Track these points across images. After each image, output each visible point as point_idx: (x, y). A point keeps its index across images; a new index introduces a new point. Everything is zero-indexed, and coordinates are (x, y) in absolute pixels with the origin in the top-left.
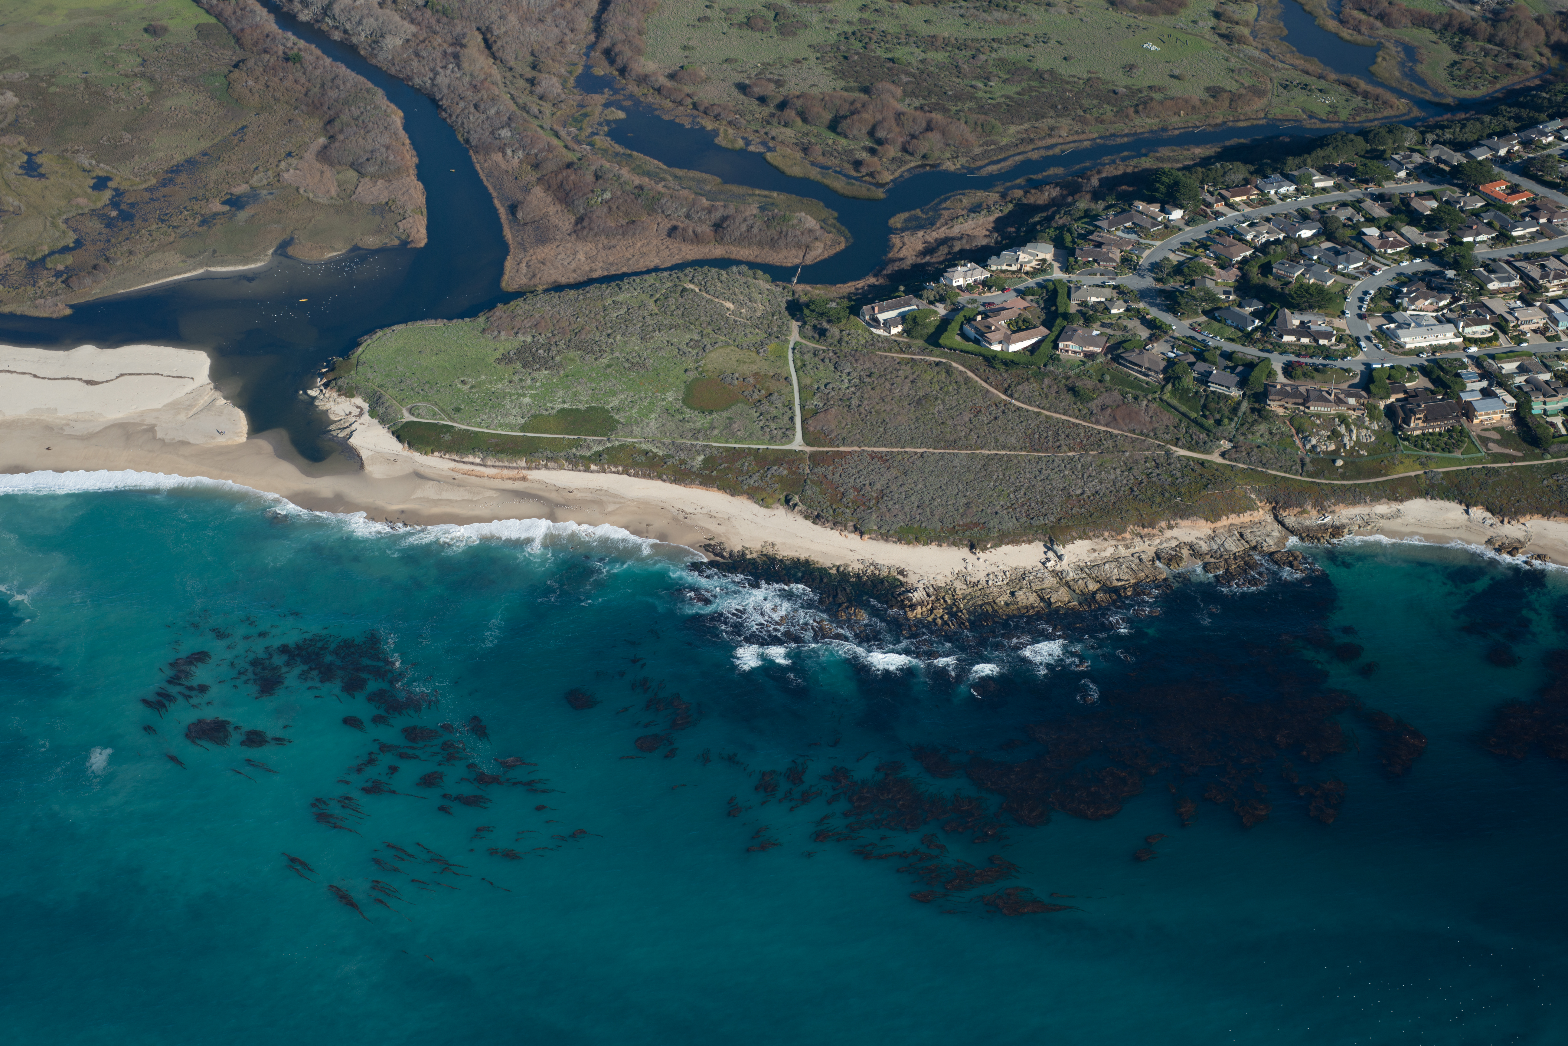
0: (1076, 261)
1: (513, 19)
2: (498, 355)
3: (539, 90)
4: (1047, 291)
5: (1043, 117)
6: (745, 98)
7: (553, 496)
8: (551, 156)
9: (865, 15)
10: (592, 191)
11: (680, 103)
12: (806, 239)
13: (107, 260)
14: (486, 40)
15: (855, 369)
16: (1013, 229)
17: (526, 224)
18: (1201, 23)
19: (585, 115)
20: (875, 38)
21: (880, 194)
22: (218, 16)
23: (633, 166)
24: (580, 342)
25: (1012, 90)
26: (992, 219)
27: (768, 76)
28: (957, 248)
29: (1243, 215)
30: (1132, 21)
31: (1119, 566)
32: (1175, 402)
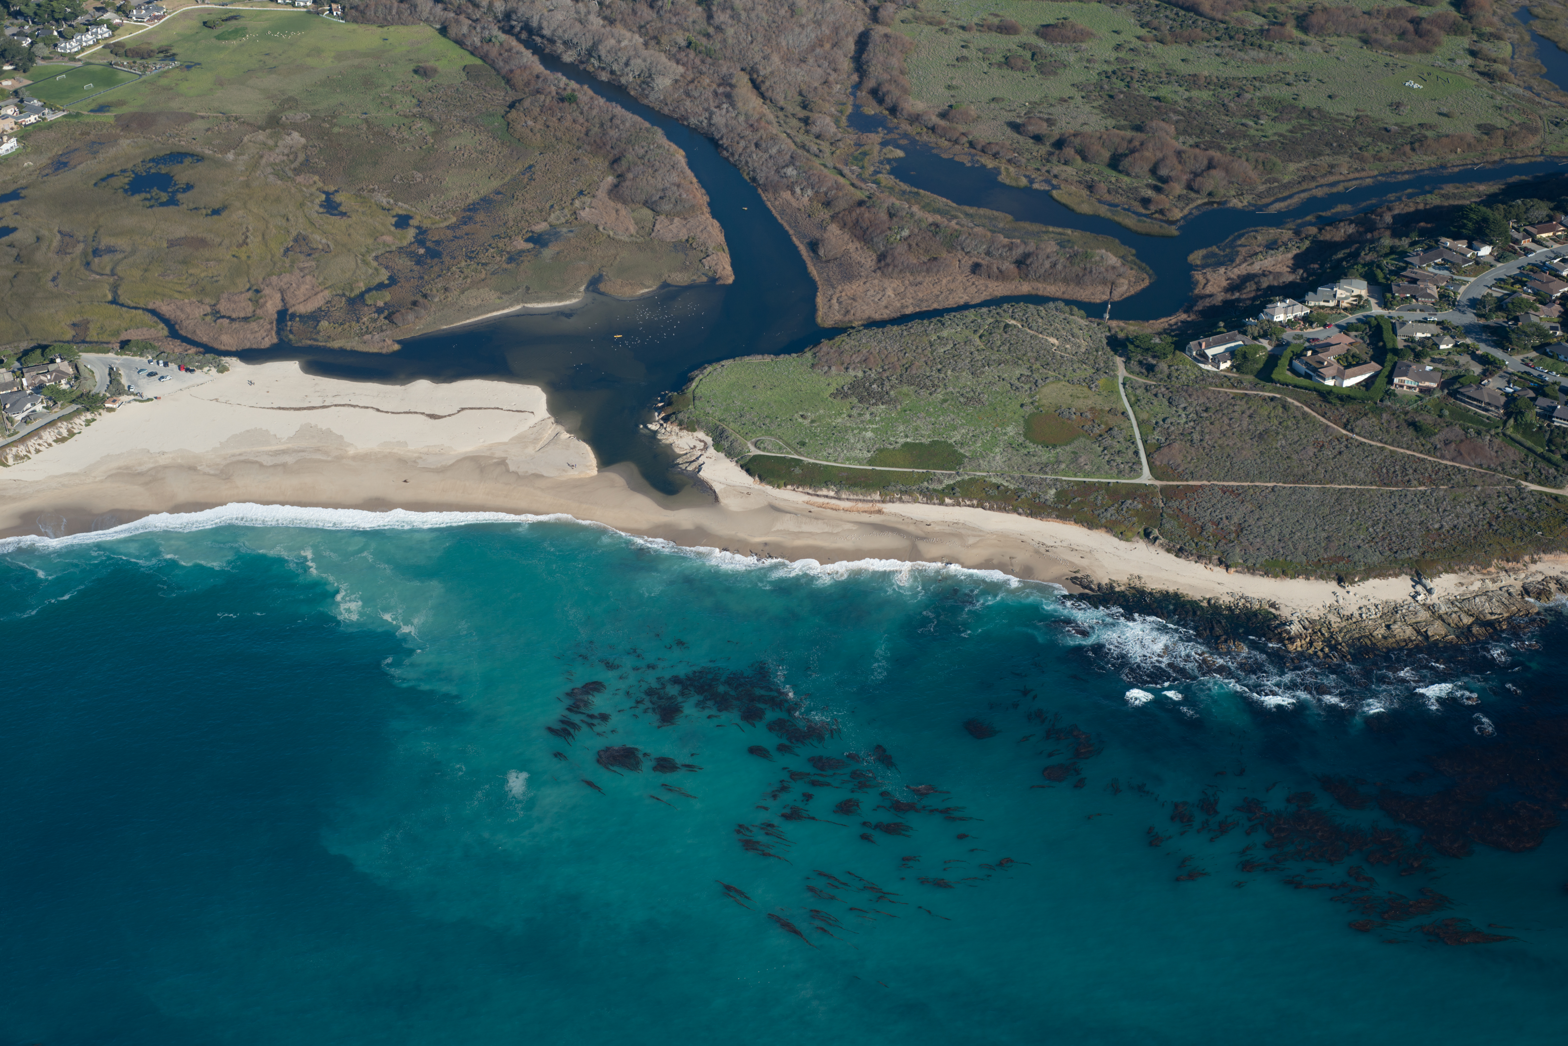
0: (1394, 297)
1: (776, 59)
2: (832, 389)
3: (815, 129)
4: (1370, 327)
5: (1320, 155)
6: (1019, 137)
7: (912, 529)
8: (841, 194)
9: (1122, 55)
10: (890, 229)
11: (956, 142)
12: (1111, 276)
13: (425, 296)
14: (752, 81)
15: (1190, 404)
16: (1316, 266)
17: (828, 261)
18: (1458, 61)
19: (865, 154)
20: (1136, 76)
21: (1173, 231)
22: (484, 58)
23: (922, 204)
24: (912, 377)
25: (1283, 128)
26: (1290, 255)
27: (1039, 115)
28: (1265, 285)
29: (1552, 251)
30: (1388, 59)
31: (1490, 600)
32: (1519, 437)
